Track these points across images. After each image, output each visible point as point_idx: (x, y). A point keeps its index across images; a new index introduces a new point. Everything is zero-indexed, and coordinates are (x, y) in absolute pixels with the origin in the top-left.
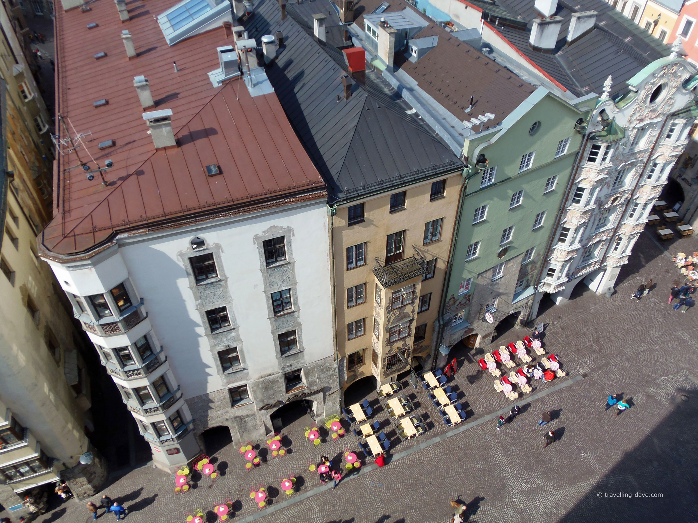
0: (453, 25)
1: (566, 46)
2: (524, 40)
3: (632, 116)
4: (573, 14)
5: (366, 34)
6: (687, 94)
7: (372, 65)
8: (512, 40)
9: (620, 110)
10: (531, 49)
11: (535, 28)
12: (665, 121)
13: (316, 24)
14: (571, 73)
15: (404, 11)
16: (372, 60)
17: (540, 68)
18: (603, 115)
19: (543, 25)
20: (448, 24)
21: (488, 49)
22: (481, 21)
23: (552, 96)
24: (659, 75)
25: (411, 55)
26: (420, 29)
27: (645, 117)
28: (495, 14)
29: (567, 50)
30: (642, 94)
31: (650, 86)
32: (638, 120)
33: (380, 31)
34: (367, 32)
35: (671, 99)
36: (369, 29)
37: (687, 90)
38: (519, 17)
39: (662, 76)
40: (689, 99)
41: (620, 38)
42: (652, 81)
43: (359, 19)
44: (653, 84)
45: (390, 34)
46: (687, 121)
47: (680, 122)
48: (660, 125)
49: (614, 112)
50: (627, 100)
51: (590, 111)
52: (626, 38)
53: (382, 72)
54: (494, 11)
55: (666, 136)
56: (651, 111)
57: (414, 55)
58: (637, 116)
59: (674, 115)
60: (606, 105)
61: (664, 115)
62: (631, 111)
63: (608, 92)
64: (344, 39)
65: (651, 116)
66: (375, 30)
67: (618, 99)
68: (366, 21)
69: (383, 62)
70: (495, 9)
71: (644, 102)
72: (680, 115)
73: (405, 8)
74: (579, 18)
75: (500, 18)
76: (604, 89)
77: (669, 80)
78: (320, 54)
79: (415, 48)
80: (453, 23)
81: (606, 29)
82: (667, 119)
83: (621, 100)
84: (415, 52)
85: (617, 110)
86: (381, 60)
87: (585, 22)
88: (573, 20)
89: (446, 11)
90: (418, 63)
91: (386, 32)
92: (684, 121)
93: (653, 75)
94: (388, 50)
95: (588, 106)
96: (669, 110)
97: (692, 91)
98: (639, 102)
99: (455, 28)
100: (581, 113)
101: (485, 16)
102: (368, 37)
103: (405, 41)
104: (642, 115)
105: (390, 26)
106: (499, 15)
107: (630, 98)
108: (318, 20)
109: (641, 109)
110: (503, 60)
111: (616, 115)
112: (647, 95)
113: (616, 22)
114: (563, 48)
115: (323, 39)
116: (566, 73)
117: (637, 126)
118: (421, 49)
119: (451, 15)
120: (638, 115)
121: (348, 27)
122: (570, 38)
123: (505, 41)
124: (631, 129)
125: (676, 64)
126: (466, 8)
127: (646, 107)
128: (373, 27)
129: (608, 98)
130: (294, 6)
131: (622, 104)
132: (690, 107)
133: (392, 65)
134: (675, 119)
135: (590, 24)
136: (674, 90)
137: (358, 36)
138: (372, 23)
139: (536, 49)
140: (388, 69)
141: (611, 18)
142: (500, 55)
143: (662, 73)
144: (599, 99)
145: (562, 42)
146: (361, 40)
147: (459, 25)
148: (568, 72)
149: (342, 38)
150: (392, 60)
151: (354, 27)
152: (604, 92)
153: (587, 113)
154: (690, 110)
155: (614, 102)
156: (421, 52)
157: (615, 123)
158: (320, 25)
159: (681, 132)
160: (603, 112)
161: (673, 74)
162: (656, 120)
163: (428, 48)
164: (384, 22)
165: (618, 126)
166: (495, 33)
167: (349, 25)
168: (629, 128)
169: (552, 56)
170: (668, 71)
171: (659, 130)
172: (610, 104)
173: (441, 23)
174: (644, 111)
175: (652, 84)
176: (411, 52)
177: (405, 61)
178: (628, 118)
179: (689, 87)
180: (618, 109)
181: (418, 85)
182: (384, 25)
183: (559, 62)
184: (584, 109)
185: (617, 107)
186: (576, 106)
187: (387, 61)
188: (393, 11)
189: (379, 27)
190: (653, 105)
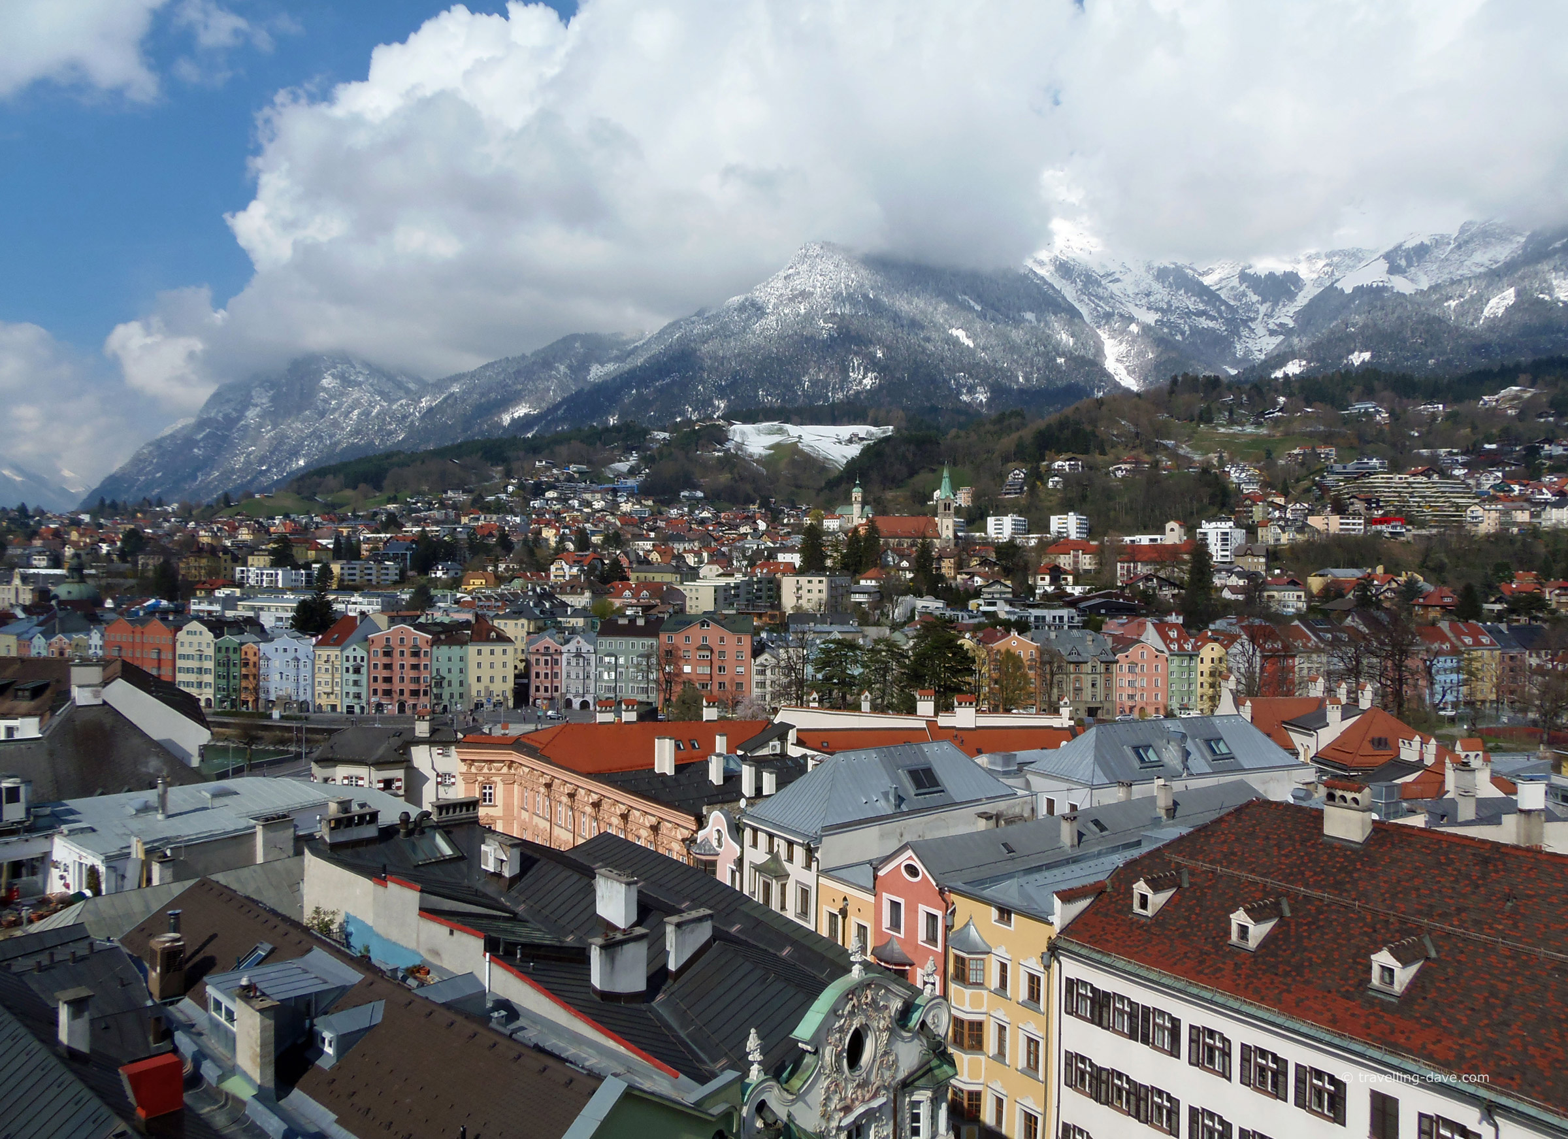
0: (428, 973)
1: (670, 981)
2: (579, 983)
3: (825, 1105)
4: (666, 919)
5: (211, 1019)
6: (912, 1039)
7: (220, 1092)
8: (555, 986)
9: (799, 1097)
10: (598, 999)
11: (595, 956)
12: (895, 1101)
13: (64, 1014)
14: (688, 1035)
15: (308, 956)
16: (222, 1078)
17: (617, 1036)
18: (766, 1114)
19: (610, 947)
20: (416, 971)
21: (503, 1013)
22: (484, 956)
23: (636, 1093)
24: (846, 1013)
25: (322, 1052)
26: (343, 990)
27: (853, 1101)
28: (512, 938)
29: (673, 989)
30: (828, 1053)
31: (837, 1036)
32: (841, 1110)
33: (239, 1008)
34: (213, 1013)
35: (886, 1053)
36: (218, 1005)
37: (908, 1031)
38: (570, 939)
39: (852, 1013)
40: (920, 1048)
41: (771, 950)
42: (837, 1025)
43: (197, 987)
44: (841, 1030)
45: (261, 1011)
46: (934, 1092)
47: (923, 1096)
48: (888, 1110)
49: (785, 1103)
50: (804, 1072)
51: (732, 1110)
52: (782, 949)
53: (244, 1103)
54: (514, 933)
55: (908, 1133)
56: (858, 1086)
57: (329, 1050)
58: (835, 1102)
59: (907, 1085)
60: (763, 1091)
61: (886, 1088)
62: (818, 1094)
63: (760, 1063)
64: (151, 1038)
65: (864, 1096)
66: (232, 1007)
67: (785, 1075)
68: (210, 990)
69: (249, 1080)
70: (518, 929)
71: (839, 1070)
72: (917, 1083)
73: (310, 950)
74: (679, 926)
75: (524, 945)
76: (750, 1058)
77: (868, 1017)
78: (63, 1086)
79: (327, 1035)
80: (427, 968)
81: (743, 937)
82: (895, 1096)
83: (792, 1074)
84: (330, 1045)
85: (790, 1097)
86: (245, 1075)
87: (692, 931)
88: (670, 930)
89: (412, 945)
90: (337, 1068)
91: (253, 1007)
92: (929, 1094)
93: (834, 1012)
94: (258, 1050)
95: (726, 1102)
96: (894, 1078)
97: (918, 1032)
98: (827, 1071)
99: (433, 978)
100: (713, 1119)
101: (491, 946)
102: (217, 1025)
103: (307, 1022)
104: (845, 1098)
105: (263, 994)
106: (522, 940)
107: (808, 1066)
108: (67, 1003)
109: (837, 1085)
110: (540, 1032)
111: (792, 1109)
112: (838, 1056)
113: (758, 923)
114: (664, 988)
115: (83, 1046)
116: (678, 1037)
117: (843, 1124)
118: (344, 1035)
119: (422, 953)
120: (836, 1098)
121: (170, 1008)
122: (672, 966)
123: (539, 990)
124: (834, 1132)
125: (868, 986)
126: (451, 933)
127: (846, 1079)
128: (226, 1002)
129: (762, 1077)
130: (24, 978)
131: (796, 1083)
132: (928, 1062)
133: (270, 1084)
134: (911, 1095)
135: (705, 932)
136: (885, 1035)
137: (193, 1026)
138: (224, 991)
139: (607, 996)
140: (261, 1096)
141: (747, 916)
142: (534, 1022)
143: (849, 1007)
144: (747, 1081)
145: (658, 977)
146: (200, 1034)
147: (441, 970)
148: (683, 1034)
149: (146, 1038)
150: (270, 1071)
151: (186, 1007)
152: (752, 1063)
153: (728, 1116)
154: (931, 1070)
155: (779, 1082)
156: (345, 1043)
157: (796, 1125)
158: (76, 1013)
159: (934, 1118)
160: (761, 1107)
161: (870, 1006)
162: (875, 1104)
163: (359, 1031)
164: (250, 988)
165: (804, 1131)
166: (517, 976)
167: (172, 1003)
168: (830, 1132)
169: (644, 1006)
170: (859, 1001)
171: (891, 1123)
172: (771, 1087)
173: (395, 970)
174: (845, 1088)
175: (839, 1032)
176: (320, 1045)
177: (305, 1070)
178: (819, 1110)
179: (911, 1024)
180: (792, 1094)
181: (337, 1121)
182: (248, 993)
183: (659, 1017)
184: (717, 1109)
185: (787, 1091)
186: (698, 1104)
187: (256, 1076)
188: (282, 959)
189: (238, 1000)
190: (857, 1073)
